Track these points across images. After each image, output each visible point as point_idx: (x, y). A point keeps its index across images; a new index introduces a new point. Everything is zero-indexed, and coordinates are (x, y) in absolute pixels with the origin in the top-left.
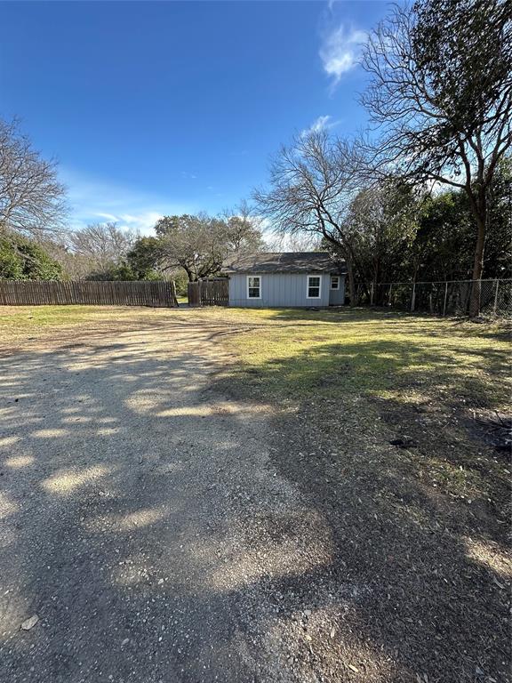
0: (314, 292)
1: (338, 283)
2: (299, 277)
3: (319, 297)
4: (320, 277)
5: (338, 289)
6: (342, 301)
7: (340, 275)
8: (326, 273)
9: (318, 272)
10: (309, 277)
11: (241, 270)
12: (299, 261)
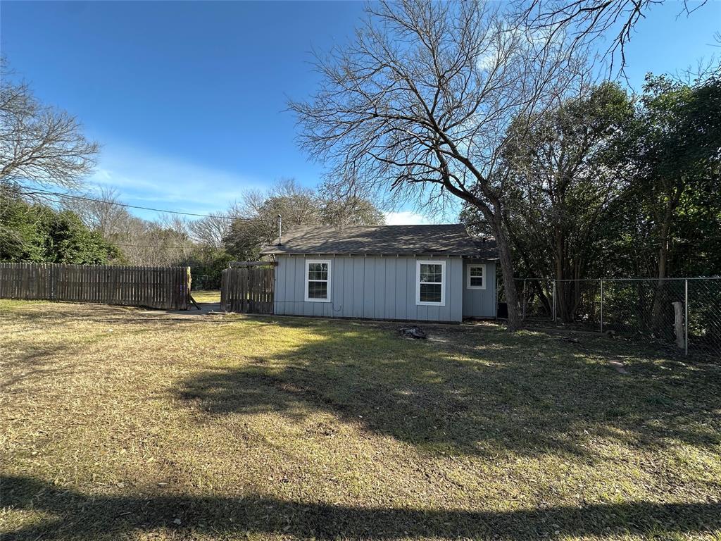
0: (430, 292)
1: (484, 277)
2: (402, 264)
3: (443, 303)
4: (443, 263)
5: (484, 287)
6: (492, 310)
7: (486, 262)
8: (453, 256)
9: (438, 254)
10: (419, 263)
11: (296, 251)
12: (406, 238)
